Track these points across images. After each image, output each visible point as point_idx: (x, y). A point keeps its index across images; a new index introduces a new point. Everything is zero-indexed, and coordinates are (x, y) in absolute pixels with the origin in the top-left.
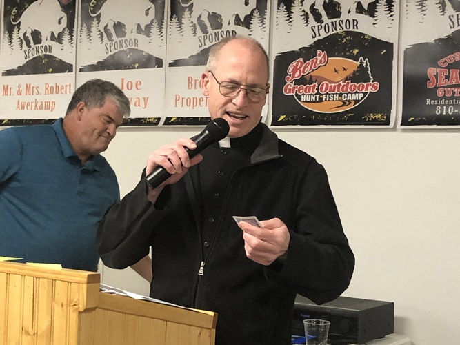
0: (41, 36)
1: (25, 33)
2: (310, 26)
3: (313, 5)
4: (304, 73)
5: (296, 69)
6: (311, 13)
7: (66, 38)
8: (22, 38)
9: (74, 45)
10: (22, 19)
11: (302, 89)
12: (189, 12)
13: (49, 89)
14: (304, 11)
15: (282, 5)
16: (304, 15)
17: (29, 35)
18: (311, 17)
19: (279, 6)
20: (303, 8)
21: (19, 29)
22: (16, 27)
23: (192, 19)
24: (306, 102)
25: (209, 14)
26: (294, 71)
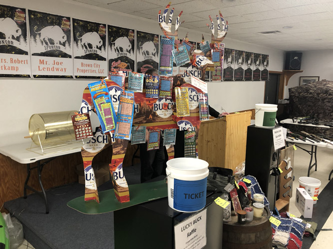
4: (116, 65)
26: (113, 65)
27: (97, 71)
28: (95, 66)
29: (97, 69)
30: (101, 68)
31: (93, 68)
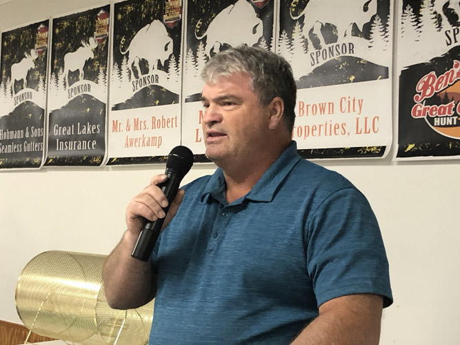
0: (148, 65)
1: (133, 63)
2: (443, 30)
3: (447, 4)
4: (437, 89)
5: (427, 86)
6: (445, 14)
7: (172, 65)
8: (130, 69)
9: (180, 72)
10: (131, 48)
11: (434, 110)
12: (300, 26)
13: (156, 122)
14: (435, 13)
15: (409, 7)
16: (435, 18)
17: (137, 65)
18: (445, 19)
19: (404, 8)
20: (435, 9)
21: (128, 58)
22: (125, 57)
23: (303, 34)
24: (440, 126)
25: (322, 26)
26: (425, 88)
27: (351, 128)
28: (345, 105)
29: (349, 119)
30: (368, 112)
31: (337, 118)
